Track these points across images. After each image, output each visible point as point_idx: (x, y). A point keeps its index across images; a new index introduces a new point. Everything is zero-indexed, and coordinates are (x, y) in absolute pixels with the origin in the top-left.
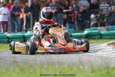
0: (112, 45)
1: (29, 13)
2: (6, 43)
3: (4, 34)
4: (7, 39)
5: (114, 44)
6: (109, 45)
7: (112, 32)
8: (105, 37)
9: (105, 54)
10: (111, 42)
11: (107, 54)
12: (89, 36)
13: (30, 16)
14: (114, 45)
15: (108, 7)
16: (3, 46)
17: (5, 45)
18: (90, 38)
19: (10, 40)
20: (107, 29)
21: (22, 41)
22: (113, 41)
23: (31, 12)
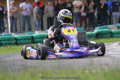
2: (14, 44)
3: (12, 35)
4: (15, 41)
8: (116, 35)
9: (117, 54)
11: (119, 54)
12: (99, 35)
16: (11, 48)
17: (13, 47)
18: (100, 37)
19: (18, 42)
20: (118, 28)
21: (30, 43)
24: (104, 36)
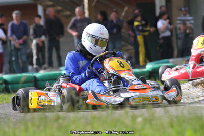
1: (43, 38)
4: (4, 85)
12: (154, 75)
13: (43, 42)
19: (10, 87)
23: (46, 36)
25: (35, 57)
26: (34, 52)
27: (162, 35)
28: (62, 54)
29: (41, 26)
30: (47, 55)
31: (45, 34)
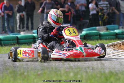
0: (112, 47)
5: (114, 45)
6: (109, 47)
7: (112, 32)
8: (105, 37)
10: (111, 44)
12: (87, 37)
14: (114, 47)
15: (107, 4)
18: (88, 39)
20: (107, 29)
21: (15, 44)
22: (113, 43)
24: (91, 38)
25: (18, 24)
26: (18, 21)
27: (91, 13)
28: (34, 22)
29: (22, 6)
30: (26, 23)
31: (24, 11)
